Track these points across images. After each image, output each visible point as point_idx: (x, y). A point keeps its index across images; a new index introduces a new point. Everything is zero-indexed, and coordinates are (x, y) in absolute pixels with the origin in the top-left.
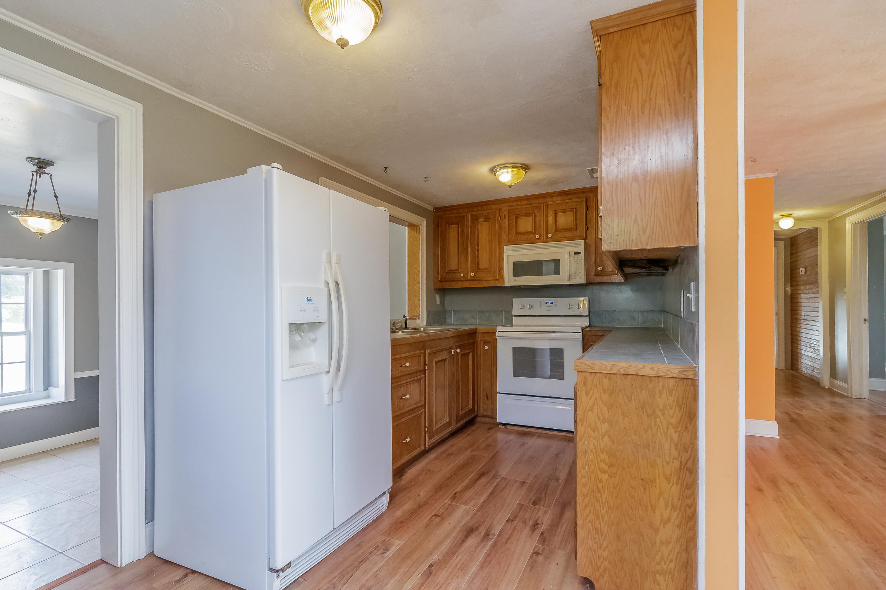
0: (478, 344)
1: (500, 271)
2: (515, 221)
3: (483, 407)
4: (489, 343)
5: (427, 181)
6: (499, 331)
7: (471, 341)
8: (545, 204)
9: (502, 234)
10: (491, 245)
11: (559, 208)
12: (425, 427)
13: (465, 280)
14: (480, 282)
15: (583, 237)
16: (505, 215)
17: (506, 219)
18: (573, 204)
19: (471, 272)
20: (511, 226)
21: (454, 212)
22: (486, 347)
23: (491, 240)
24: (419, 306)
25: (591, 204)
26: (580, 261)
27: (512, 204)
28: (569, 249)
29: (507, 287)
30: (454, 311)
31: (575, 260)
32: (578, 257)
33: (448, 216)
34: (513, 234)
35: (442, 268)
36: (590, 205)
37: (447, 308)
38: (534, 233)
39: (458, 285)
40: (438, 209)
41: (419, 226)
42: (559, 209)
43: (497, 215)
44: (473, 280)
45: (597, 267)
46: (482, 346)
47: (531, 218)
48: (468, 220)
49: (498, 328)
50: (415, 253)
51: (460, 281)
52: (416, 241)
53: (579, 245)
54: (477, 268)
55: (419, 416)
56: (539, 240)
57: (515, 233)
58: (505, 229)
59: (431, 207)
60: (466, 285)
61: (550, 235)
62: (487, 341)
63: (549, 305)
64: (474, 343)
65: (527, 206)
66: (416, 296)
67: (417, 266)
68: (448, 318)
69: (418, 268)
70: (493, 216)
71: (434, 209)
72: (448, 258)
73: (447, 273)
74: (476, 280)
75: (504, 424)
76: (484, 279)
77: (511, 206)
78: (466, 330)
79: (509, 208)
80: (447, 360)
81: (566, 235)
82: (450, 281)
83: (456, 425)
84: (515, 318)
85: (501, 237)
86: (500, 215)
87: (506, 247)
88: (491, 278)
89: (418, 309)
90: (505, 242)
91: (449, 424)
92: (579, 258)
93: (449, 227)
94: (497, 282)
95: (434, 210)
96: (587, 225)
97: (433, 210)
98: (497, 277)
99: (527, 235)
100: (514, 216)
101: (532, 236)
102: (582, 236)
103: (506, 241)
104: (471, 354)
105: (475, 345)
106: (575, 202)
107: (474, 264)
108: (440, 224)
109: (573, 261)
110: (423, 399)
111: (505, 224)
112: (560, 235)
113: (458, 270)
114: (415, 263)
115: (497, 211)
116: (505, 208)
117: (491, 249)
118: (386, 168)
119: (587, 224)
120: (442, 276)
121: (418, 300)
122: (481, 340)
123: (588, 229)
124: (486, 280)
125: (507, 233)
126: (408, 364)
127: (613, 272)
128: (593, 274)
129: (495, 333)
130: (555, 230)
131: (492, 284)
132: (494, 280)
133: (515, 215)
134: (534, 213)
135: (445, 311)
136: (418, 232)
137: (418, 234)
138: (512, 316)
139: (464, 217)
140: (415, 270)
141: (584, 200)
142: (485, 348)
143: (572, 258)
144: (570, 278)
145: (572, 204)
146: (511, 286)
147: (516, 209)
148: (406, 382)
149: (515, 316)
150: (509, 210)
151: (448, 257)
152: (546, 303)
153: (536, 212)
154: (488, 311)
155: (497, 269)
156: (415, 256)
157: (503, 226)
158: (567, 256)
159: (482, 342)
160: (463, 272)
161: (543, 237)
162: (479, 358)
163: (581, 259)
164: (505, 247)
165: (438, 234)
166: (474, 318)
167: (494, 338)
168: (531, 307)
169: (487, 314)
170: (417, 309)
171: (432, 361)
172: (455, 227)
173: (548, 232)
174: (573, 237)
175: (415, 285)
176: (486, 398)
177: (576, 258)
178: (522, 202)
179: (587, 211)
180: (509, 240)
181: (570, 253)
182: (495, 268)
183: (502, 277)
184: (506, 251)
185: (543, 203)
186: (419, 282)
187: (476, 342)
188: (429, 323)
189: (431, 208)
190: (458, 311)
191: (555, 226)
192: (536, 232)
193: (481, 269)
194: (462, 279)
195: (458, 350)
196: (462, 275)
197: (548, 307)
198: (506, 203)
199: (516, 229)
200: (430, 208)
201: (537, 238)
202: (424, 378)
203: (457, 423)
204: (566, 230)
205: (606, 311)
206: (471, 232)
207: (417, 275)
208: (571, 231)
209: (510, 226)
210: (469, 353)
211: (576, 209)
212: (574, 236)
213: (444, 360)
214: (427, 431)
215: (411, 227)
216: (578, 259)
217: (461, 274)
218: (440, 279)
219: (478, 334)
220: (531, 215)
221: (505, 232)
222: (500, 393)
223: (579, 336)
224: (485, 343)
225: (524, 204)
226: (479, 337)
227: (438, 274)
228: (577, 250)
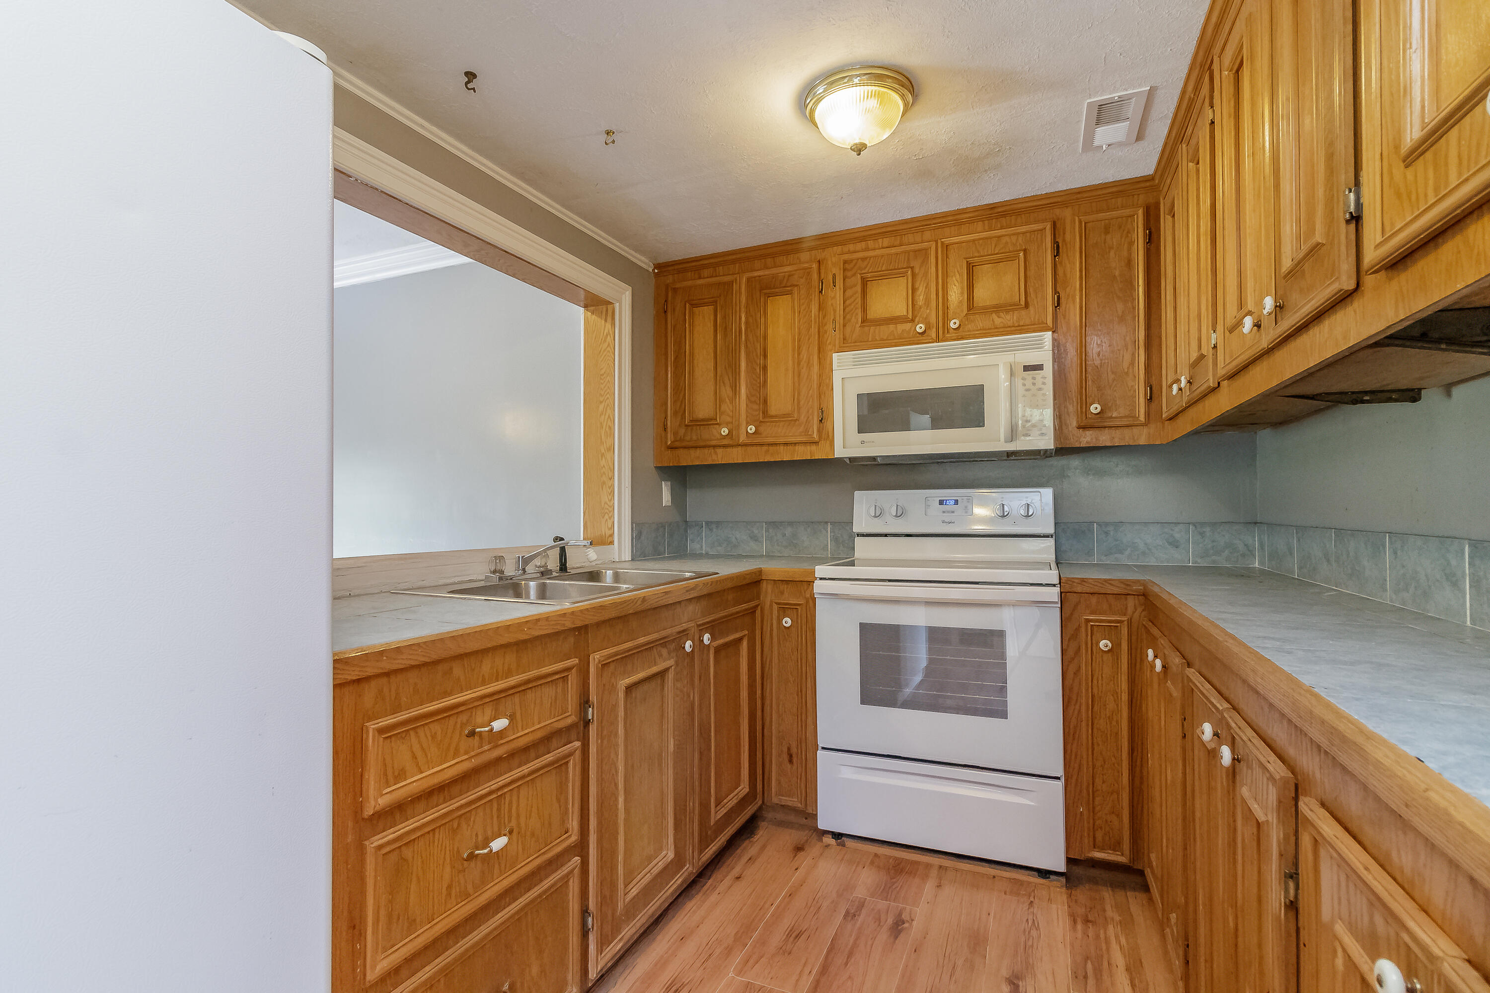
0: (766, 612)
1: (821, 421)
2: (859, 290)
3: (779, 782)
4: (795, 610)
5: (613, 142)
6: (821, 579)
7: (745, 606)
8: (939, 244)
9: (826, 324)
10: (799, 354)
11: (978, 252)
12: (585, 912)
13: (731, 443)
14: (771, 448)
15: (1045, 325)
16: (834, 276)
17: (837, 286)
18: (1017, 239)
19: (748, 424)
20: (850, 305)
21: (706, 273)
22: (787, 622)
23: (799, 340)
24: (611, 509)
25: (1068, 237)
26: (1040, 389)
27: (851, 247)
28: (1009, 357)
29: (840, 460)
30: (707, 523)
31: (1027, 387)
32: (1034, 378)
33: (689, 283)
34: (857, 323)
35: (675, 413)
36: (1064, 240)
37: (692, 515)
38: (913, 320)
39: (716, 459)
40: (663, 268)
41: (611, 303)
42: (976, 254)
43: (815, 276)
44: (752, 445)
45: (1084, 404)
46: (775, 617)
47: (903, 281)
48: (740, 293)
49: (821, 570)
50: (603, 372)
51: (720, 446)
52: (605, 341)
53: (1039, 346)
54: (763, 413)
55: (560, 889)
56: (924, 338)
57: (860, 320)
58: (835, 311)
59: (647, 261)
60: (736, 456)
61: (954, 324)
62: (791, 604)
63: (950, 506)
64: (752, 612)
65: (893, 250)
66: (604, 483)
67: (608, 405)
68: (692, 541)
69: (609, 411)
70: (803, 280)
71: (655, 268)
72: (689, 388)
73: (686, 426)
74: (762, 445)
75: (837, 836)
76: (782, 440)
77: (849, 252)
78: (730, 578)
79: (846, 257)
80: (671, 675)
81: (998, 321)
82: (696, 447)
83: (699, 860)
84: (858, 540)
85: (826, 332)
86: (822, 277)
87: (838, 356)
88: (799, 439)
89: (610, 518)
90: (835, 345)
91: (678, 862)
92: (1039, 380)
93: (692, 315)
94: (814, 447)
95: (656, 271)
96: (1055, 294)
97: (653, 270)
98: (815, 436)
99: (891, 326)
100: (859, 276)
101: (907, 326)
102: (1043, 323)
103: (837, 342)
104: (745, 643)
105: (758, 612)
106: (1024, 233)
107: (755, 402)
108: (669, 305)
109: (1020, 390)
110: (574, 824)
111: (834, 298)
112: (980, 322)
113: (716, 419)
114: (602, 399)
115: (815, 266)
116: (833, 258)
117: (799, 364)
118: (471, 76)
119: (1056, 291)
120: (675, 434)
121: (610, 494)
122: (771, 602)
123: (1059, 304)
124: (786, 444)
125: (840, 320)
126: (499, 724)
127: (1132, 417)
128: (1075, 424)
129: (810, 583)
130: (969, 309)
131: (802, 453)
132: (805, 443)
133: (860, 274)
134: (912, 268)
135: (686, 522)
136: (609, 319)
137: (608, 325)
138: (852, 536)
139: (730, 284)
140: (603, 417)
141: (1048, 226)
142: (785, 624)
143: (1019, 382)
144: (1013, 434)
145: (1014, 238)
146: (850, 459)
147: (863, 259)
148: (493, 787)
149: (858, 535)
150: (845, 262)
151: (689, 385)
152: (941, 502)
153: (916, 264)
154: (791, 524)
155: (816, 414)
156: (602, 382)
157: (830, 304)
158: (1003, 374)
159: (775, 607)
160: (727, 424)
161: (934, 330)
162: (766, 649)
163: (1044, 383)
164: (835, 355)
165: (666, 329)
166: (755, 539)
167: (808, 596)
168: (900, 514)
169: (789, 531)
170: (606, 517)
171: (613, 688)
172: (708, 310)
173: (950, 316)
174: (1019, 326)
175: (603, 455)
176: (785, 757)
177: (1029, 383)
178: (880, 241)
179: (1055, 256)
180: (844, 339)
181: (1013, 367)
182: (810, 411)
183: (826, 436)
184: (838, 366)
185: (936, 242)
186: (611, 449)
187: (759, 607)
188: (639, 554)
189: (649, 266)
190: (718, 524)
191: (969, 299)
192: (916, 317)
193: (772, 417)
194: (725, 442)
195: (706, 638)
196: (725, 431)
197: (944, 512)
198: (836, 244)
199: (864, 310)
200: (645, 263)
201: (920, 331)
202: (578, 754)
203: (701, 851)
204: (998, 309)
205: (1098, 524)
206: (747, 323)
207: (607, 429)
208: (1013, 310)
209: (848, 302)
210: (740, 639)
211: (1025, 251)
212: (1021, 323)
213: (662, 674)
214: (590, 927)
215: (592, 308)
216: (1034, 384)
217: (723, 430)
218: (669, 443)
219: (764, 585)
220: (904, 275)
221: (834, 320)
222: (823, 748)
223: (1053, 594)
224: (785, 609)
225: (885, 244)
226: (768, 595)
227: (665, 429)
228: (1032, 358)
